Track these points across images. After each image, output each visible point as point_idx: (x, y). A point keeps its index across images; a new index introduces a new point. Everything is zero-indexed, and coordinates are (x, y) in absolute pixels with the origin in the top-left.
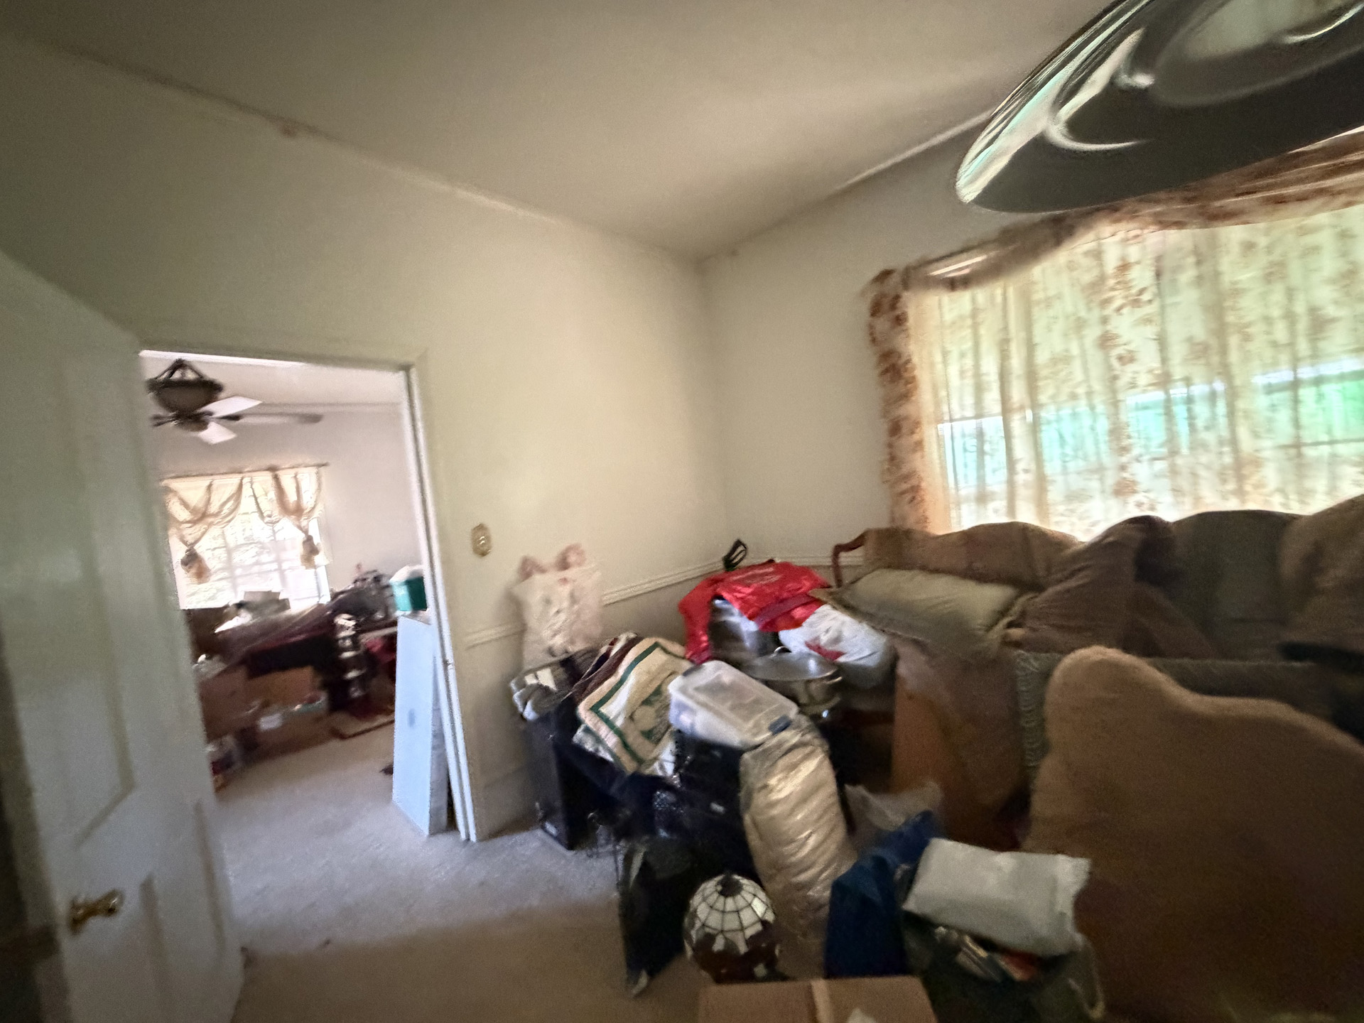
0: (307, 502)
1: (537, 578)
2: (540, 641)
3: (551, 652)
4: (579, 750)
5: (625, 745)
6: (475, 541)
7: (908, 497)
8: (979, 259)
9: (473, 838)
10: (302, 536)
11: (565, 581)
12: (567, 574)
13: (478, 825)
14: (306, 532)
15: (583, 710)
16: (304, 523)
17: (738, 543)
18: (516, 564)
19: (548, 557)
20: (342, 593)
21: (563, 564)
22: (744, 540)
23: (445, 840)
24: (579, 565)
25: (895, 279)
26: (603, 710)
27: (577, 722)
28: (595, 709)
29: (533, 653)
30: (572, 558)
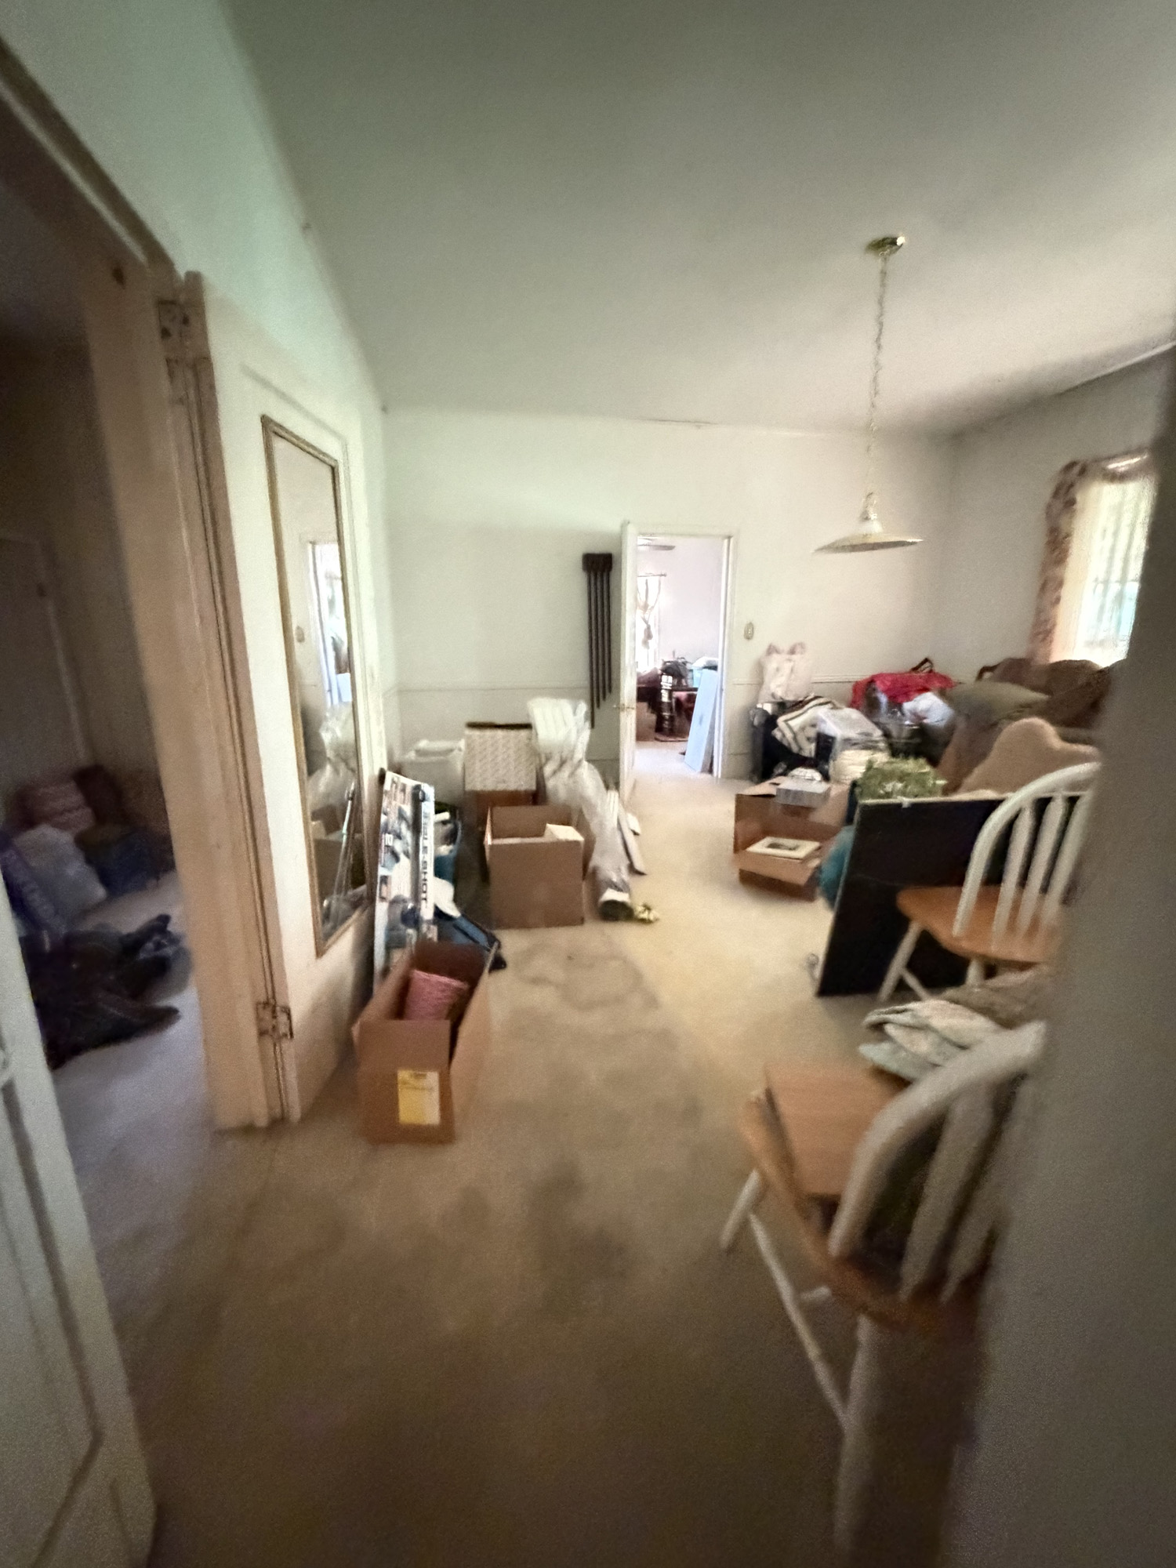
0: (651, 603)
1: (775, 656)
2: (769, 689)
3: (773, 695)
4: (774, 739)
5: (795, 738)
6: (746, 632)
7: (1041, 637)
8: (1136, 460)
9: (720, 776)
10: (645, 626)
11: (790, 660)
12: (794, 657)
13: (722, 773)
14: (646, 622)
15: (781, 721)
16: (646, 616)
17: (926, 660)
18: (765, 647)
19: (785, 646)
20: (669, 662)
21: (792, 652)
22: (931, 658)
23: (707, 776)
24: (802, 653)
25: (1076, 469)
26: (790, 723)
27: (775, 726)
28: (786, 721)
29: (765, 693)
30: (798, 649)
